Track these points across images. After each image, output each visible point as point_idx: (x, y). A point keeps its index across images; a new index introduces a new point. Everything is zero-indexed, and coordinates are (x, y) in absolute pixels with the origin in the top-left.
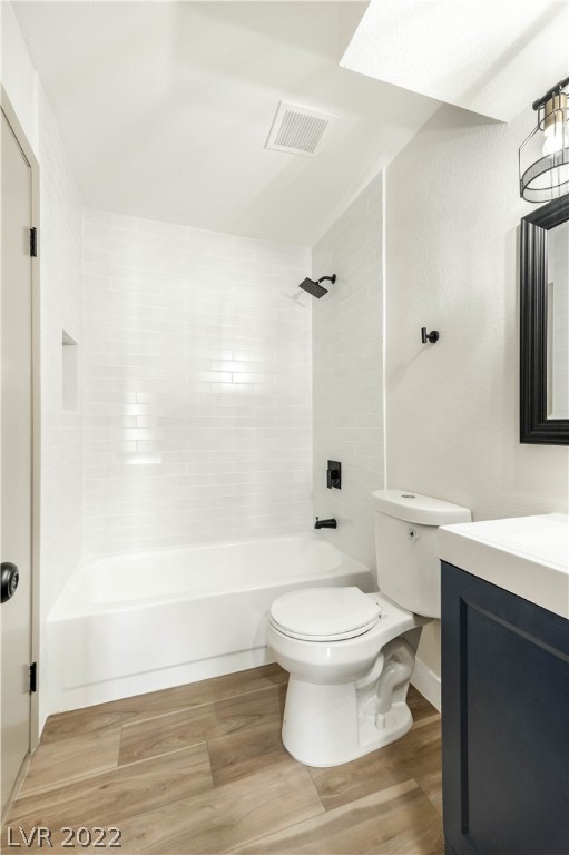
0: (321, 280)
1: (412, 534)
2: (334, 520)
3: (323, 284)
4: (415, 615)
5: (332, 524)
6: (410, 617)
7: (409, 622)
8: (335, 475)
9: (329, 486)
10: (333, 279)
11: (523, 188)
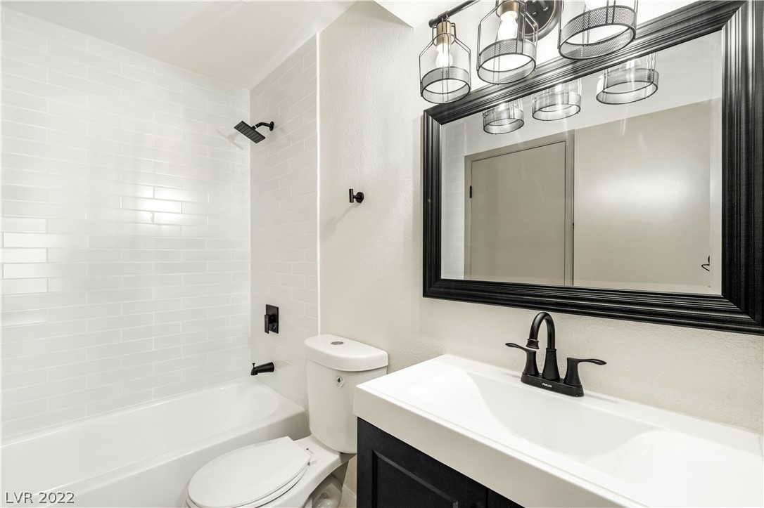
0: (259, 125)
1: (339, 381)
2: (271, 364)
3: (260, 130)
4: (342, 453)
5: (269, 368)
6: (336, 457)
7: (337, 461)
8: (272, 320)
9: (267, 331)
10: (271, 126)
11: (423, 89)
